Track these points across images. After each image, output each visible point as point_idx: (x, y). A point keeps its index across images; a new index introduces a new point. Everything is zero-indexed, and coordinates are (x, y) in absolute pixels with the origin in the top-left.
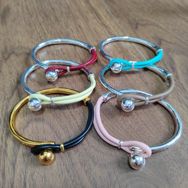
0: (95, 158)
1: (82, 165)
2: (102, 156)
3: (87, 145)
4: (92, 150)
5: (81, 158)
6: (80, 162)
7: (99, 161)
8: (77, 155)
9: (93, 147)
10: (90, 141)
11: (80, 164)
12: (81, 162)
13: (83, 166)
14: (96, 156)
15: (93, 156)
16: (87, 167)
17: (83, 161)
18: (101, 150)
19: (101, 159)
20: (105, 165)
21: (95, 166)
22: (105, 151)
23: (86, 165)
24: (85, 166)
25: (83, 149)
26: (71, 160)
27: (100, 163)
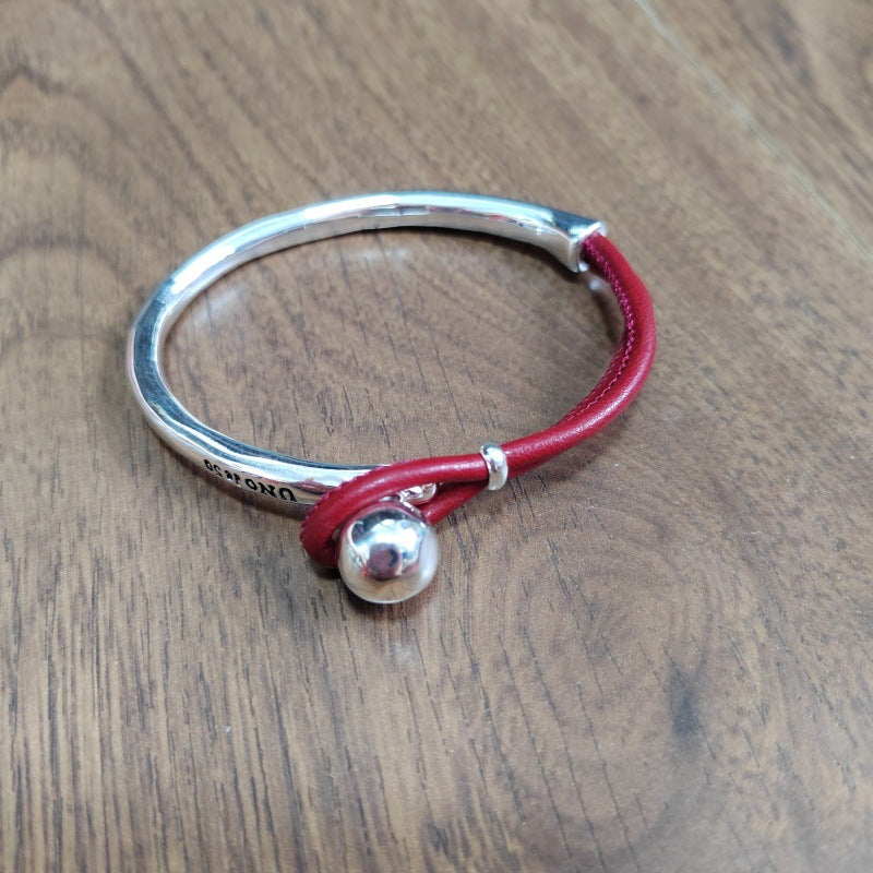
0: (336, 398)
1: (261, 427)
2: (374, 390)
3: (299, 344)
4: (323, 367)
5: (262, 398)
6: (252, 414)
7: (354, 414)
8: (240, 387)
9: (328, 353)
10: (318, 330)
11: (248, 422)
12: (257, 415)
13: (266, 432)
14: (340, 391)
15: (327, 389)
16: (288, 436)
17: (269, 413)
18: (373, 369)
19: (365, 403)
20: (382, 429)
21: (330, 432)
22: (392, 372)
23: (285, 426)
24: (274, 430)
25: (274, 362)
26: (205, 406)
27: (357, 420)
